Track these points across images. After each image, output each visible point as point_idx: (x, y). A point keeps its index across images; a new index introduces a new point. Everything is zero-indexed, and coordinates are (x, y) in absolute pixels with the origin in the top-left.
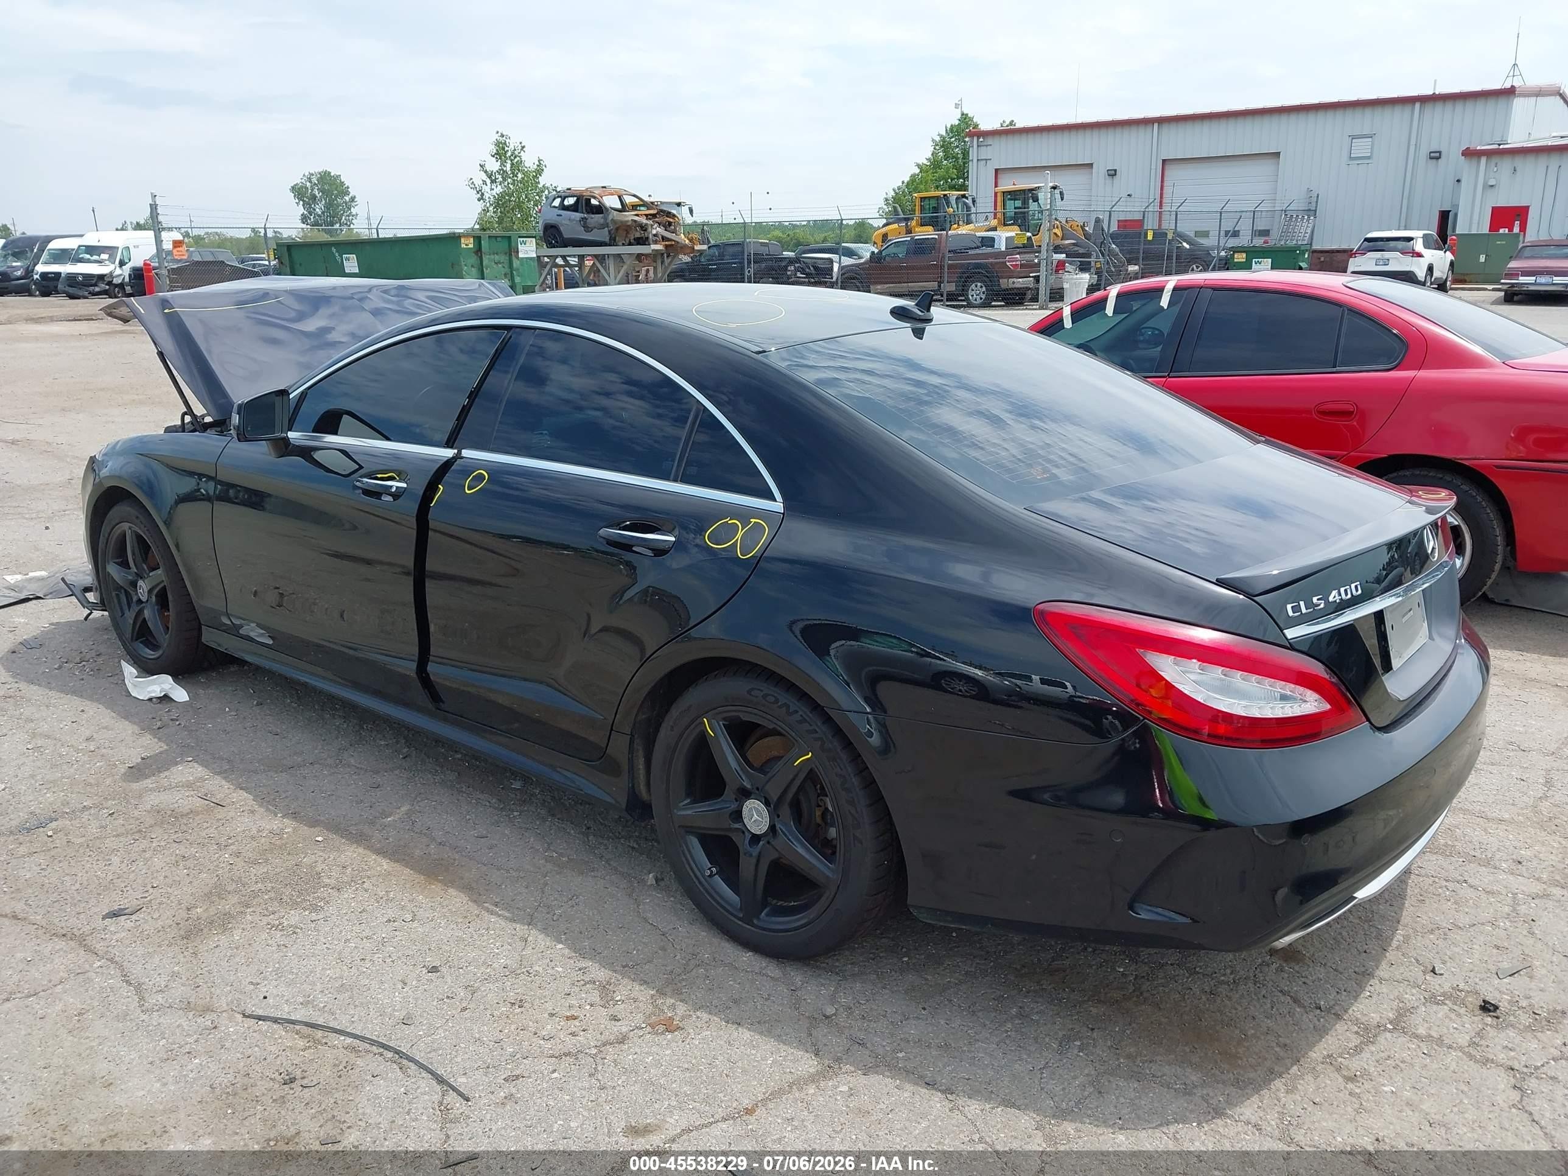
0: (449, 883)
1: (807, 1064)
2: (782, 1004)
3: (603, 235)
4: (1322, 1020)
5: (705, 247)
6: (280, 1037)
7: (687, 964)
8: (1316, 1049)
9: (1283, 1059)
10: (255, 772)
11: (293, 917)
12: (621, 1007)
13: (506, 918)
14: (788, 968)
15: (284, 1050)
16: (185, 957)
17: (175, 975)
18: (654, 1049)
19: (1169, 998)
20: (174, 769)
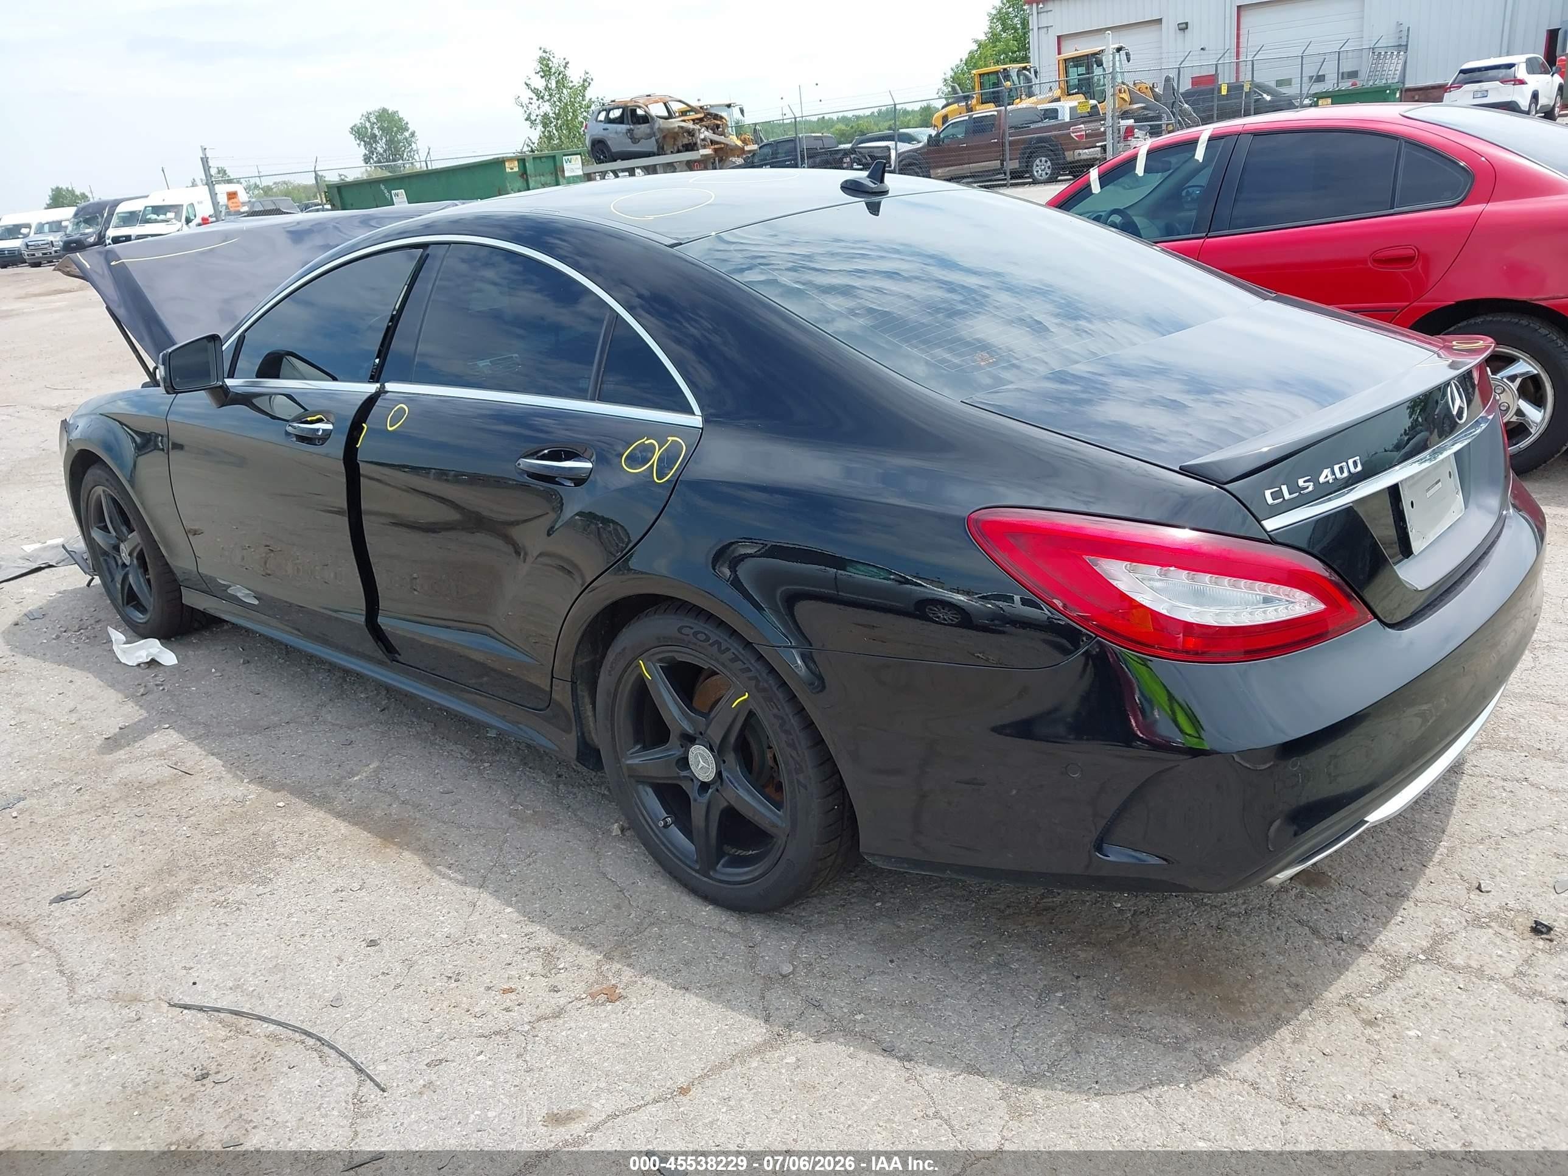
0: (403, 846)
1: (755, 1031)
2: (737, 964)
3: (650, 145)
4: (1343, 953)
5: (755, 147)
6: (202, 1028)
7: (641, 923)
8: (1332, 988)
9: (1293, 1002)
10: (230, 735)
11: (240, 892)
12: (563, 975)
13: (458, 881)
14: (749, 922)
15: (203, 1042)
16: (123, 942)
17: (109, 962)
18: (591, 1023)
19: (1169, 937)
20: (149, 738)
